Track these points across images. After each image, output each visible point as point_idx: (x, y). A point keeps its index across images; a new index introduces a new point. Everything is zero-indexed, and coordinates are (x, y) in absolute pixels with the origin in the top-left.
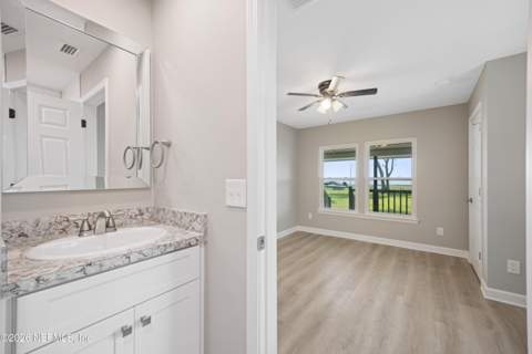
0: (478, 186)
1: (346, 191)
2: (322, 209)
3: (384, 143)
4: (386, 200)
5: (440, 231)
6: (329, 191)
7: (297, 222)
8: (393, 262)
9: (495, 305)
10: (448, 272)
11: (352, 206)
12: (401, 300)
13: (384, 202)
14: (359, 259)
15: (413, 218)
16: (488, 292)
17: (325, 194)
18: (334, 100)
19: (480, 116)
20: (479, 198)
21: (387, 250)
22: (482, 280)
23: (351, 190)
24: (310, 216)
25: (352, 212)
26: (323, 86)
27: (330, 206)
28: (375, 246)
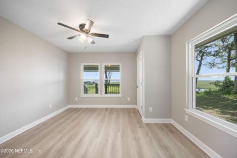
0: (141, 81)
1: (94, 85)
2: (83, 95)
3: (109, 64)
4: (110, 88)
5: (129, 99)
6: (87, 86)
7: (69, 103)
8: (114, 115)
9: (147, 124)
10: (132, 114)
11: (97, 92)
12: (119, 134)
13: (110, 89)
14: (100, 117)
15: (120, 95)
16: (145, 120)
17: (85, 87)
18: (88, 36)
19: (141, 56)
20: (141, 86)
21: (112, 110)
22: (142, 116)
23: (97, 85)
24: (76, 99)
25: (97, 95)
26: (82, 26)
27: (87, 93)
28: (107, 109)
